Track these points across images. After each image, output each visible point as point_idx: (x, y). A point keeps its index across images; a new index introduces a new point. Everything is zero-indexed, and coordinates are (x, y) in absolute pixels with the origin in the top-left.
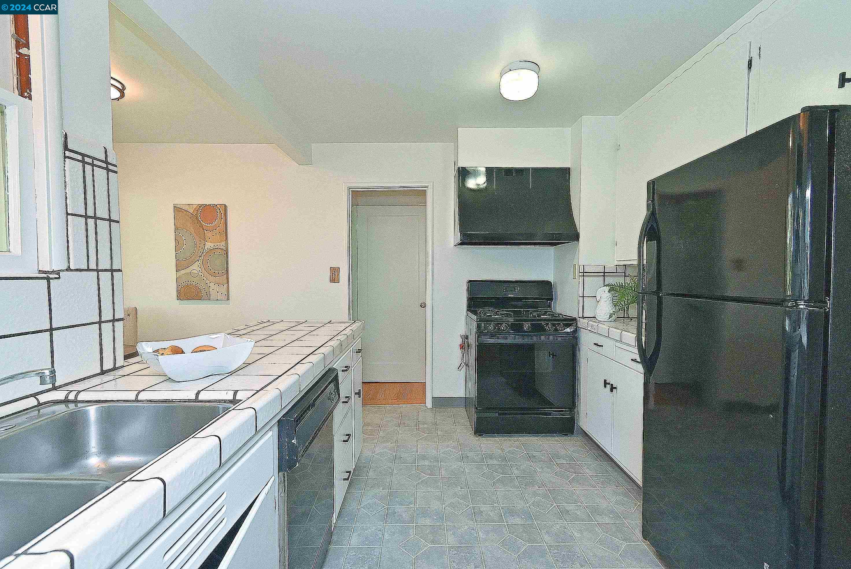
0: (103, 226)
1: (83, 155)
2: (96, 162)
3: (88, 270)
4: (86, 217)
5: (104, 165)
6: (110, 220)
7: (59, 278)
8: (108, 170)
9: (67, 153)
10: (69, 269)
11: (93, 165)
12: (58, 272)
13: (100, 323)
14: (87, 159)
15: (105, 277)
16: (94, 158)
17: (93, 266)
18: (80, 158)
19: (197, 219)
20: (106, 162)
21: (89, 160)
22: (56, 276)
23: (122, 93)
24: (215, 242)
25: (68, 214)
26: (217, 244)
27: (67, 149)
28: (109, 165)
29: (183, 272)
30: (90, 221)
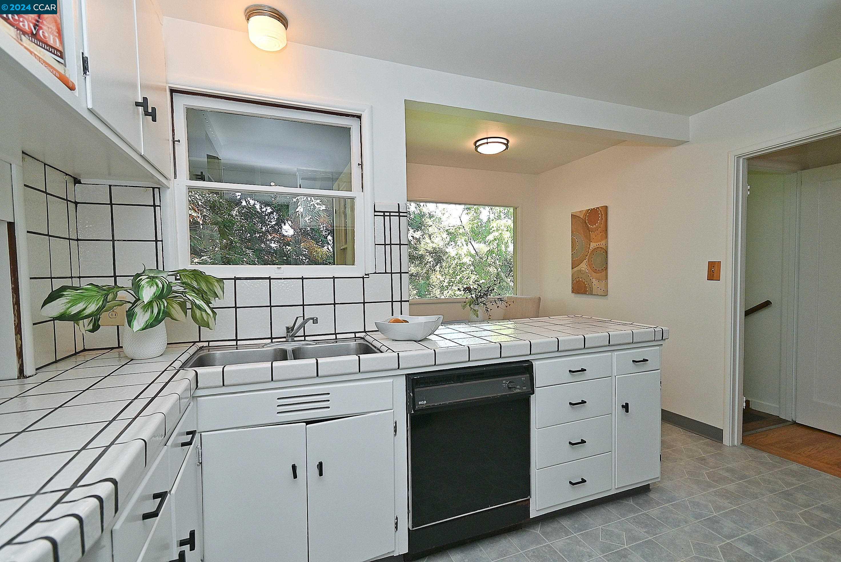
0: (395, 249)
1: (384, 212)
2: (392, 214)
3: (386, 273)
4: (385, 245)
5: (397, 214)
6: (400, 244)
7: (369, 277)
8: (400, 216)
9: (376, 214)
10: (376, 273)
11: (390, 216)
12: (368, 275)
13: (392, 302)
14: (386, 214)
15: (396, 276)
16: (390, 212)
17: (388, 271)
18: (382, 214)
19: (585, 222)
20: (399, 212)
21: (388, 214)
22: (368, 276)
23: (507, 145)
24: (598, 242)
25: (375, 245)
26: (599, 243)
27: (375, 211)
28: (400, 214)
29: (575, 269)
30: (388, 247)
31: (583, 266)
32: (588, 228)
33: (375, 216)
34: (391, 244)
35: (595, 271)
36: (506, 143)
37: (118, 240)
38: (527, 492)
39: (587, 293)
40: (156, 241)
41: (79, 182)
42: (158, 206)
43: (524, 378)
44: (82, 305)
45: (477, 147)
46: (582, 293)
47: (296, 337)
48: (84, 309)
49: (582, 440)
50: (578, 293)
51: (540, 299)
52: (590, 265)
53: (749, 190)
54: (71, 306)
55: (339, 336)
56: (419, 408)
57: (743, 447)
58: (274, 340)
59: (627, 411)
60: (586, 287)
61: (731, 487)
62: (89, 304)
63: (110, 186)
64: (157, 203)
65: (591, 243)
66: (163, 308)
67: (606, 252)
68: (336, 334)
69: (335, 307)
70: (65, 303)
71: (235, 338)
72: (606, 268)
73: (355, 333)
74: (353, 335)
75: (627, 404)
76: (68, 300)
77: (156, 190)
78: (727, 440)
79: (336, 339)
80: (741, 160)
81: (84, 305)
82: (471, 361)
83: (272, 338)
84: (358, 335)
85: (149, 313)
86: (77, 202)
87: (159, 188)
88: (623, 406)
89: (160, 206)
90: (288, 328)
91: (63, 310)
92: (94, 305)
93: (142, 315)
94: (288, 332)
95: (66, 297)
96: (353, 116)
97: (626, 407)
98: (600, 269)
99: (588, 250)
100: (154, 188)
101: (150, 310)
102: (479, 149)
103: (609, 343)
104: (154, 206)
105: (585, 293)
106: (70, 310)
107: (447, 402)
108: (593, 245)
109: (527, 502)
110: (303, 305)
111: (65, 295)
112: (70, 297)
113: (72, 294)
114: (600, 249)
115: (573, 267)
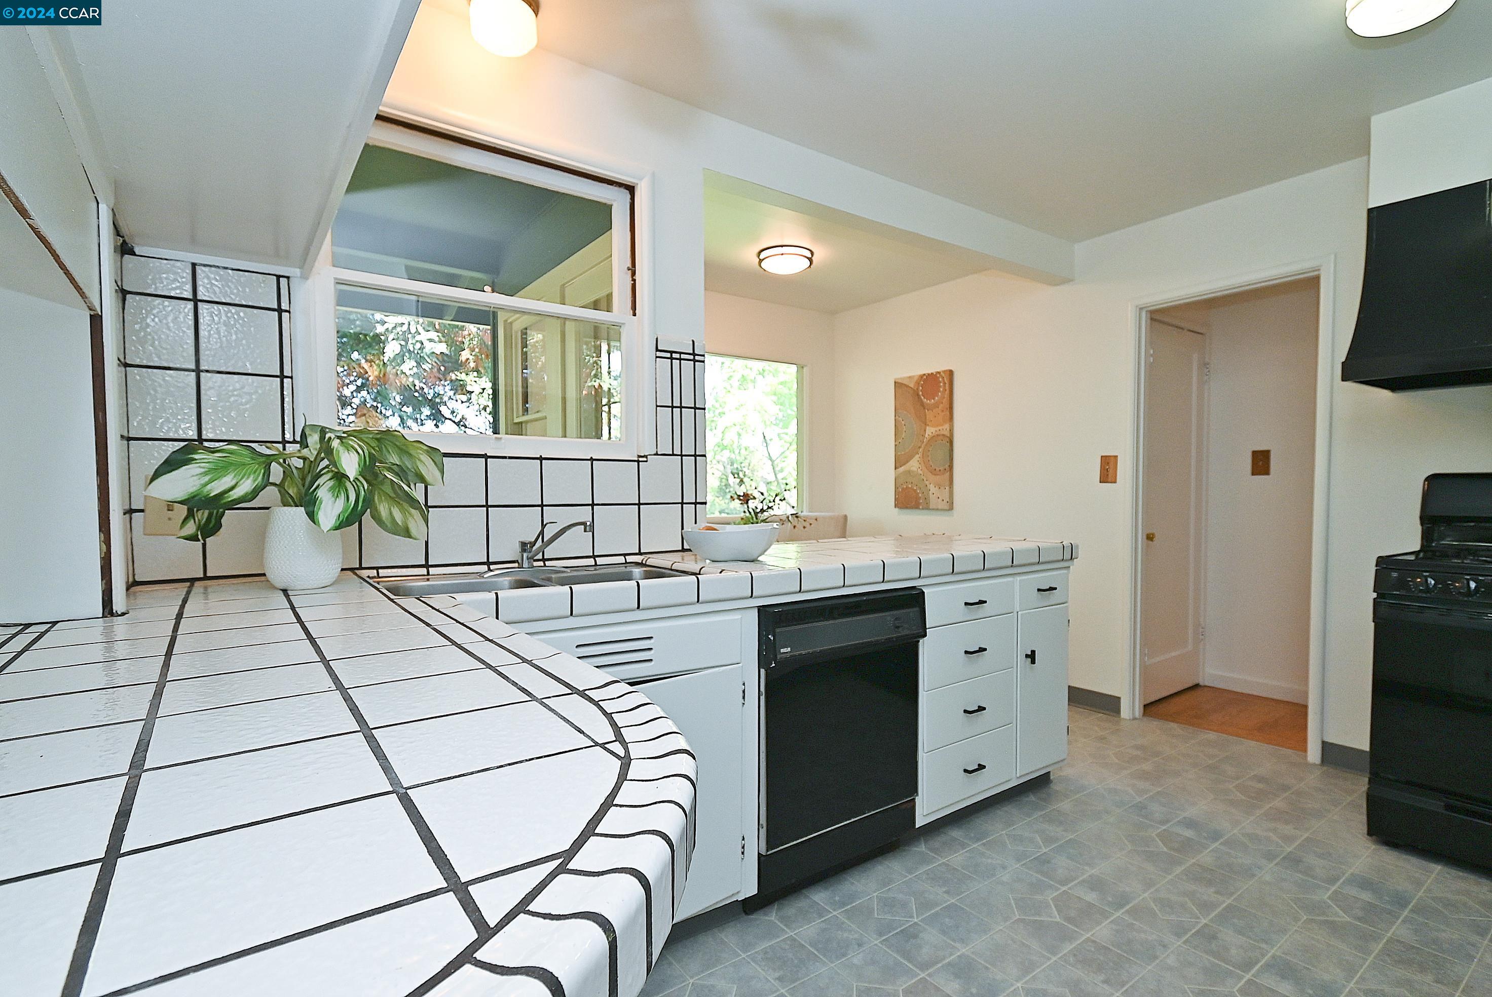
0: (688, 414)
1: (672, 352)
2: (683, 356)
3: (673, 455)
4: (673, 407)
5: (691, 357)
6: (695, 408)
7: (646, 461)
8: (695, 361)
9: (659, 354)
10: (657, 454)
11: (680, 359)
12: (646, 456)
13: (682, 503)
14: (674, 355)
15: (689, 462)
16: (680, 353)
17: (677, 451)
18: (668, 355)
19: (918, 395)
20: (694, 354)
21: (677, 356)
22: (645, 459)
23: (810, 260)
24: (937, 426)
25: (657, 406)
26: (940, 428)
27: (657, 350)
28: (696, 357)
29: (902, 469)
30: (676, 410)
31: (914, 465)
32: (922, 404)
33: (657, 357)
34: (681, 407)
35: (934, 472)
36: (810, 256)
37: (207, 371)
38: (912, 788)
39: (921, 507)
40: (282, 377)
41: (133, 253)
42: (286, 311)
43: (913, 611)
44: (230, 480)
45: (761, 261)
46: (912, 508)
47: (535, 561)
48: (232, 488)
49: (979, 707)
50: (907, 508)
51: (846, 517)
52: (925, 461)
53: (1151, 355)
54: (209, 480)
55: (600, 561)
56: (781, 658)
57: (1145, 719)
58: (492, 567)
59: (1033, 662)
60: (918, 498)
61: (1147, 766)
62: (241, 480)
63: (194, 265)
64: (284, 306)
65: (927, 428)
66: (363, 493)
67: (951, 442)
68: (594, 557)
69: (593, 509)
70: (197, 475)
71: (424, 563)
72: (951, 467)
73: (625, 555)
74: (621, 559)
75: (1033, 652)
76: (203, 470)
77: (283, 281)
78: (1125, 711)
79: (596, 564)
80: (1144, 314)
81: (233, 479)
82: (847, 587)
83: (488, 563)
84: (630, 559)
85: (341, 501)
86: (125, 290)
87: (288, 278)
88: (1027, 656)
89: (289, 312)
90: (523, 545)
91: (195, 489)
92: (249, 481)
93: (330, 503)
94: (524, 550)
95: (199, 464)
96: (620, 185)
97: (1032, 656)
98: (942, 469)
99: (921, 438)
100: (279, 277)
101: (343, 494)
102: (763, 264)
103: (1013, 563)
104: (280, 311)
105: (916, 507)
106: (209, 487)
107: (818, 649)
108: (930, 431)
109: (912, 803)
110: (542, 506)
111: (196, 459)
112: (207, 465)
113: (209, 459)
114: (941, 437)
115: (897, 465)
